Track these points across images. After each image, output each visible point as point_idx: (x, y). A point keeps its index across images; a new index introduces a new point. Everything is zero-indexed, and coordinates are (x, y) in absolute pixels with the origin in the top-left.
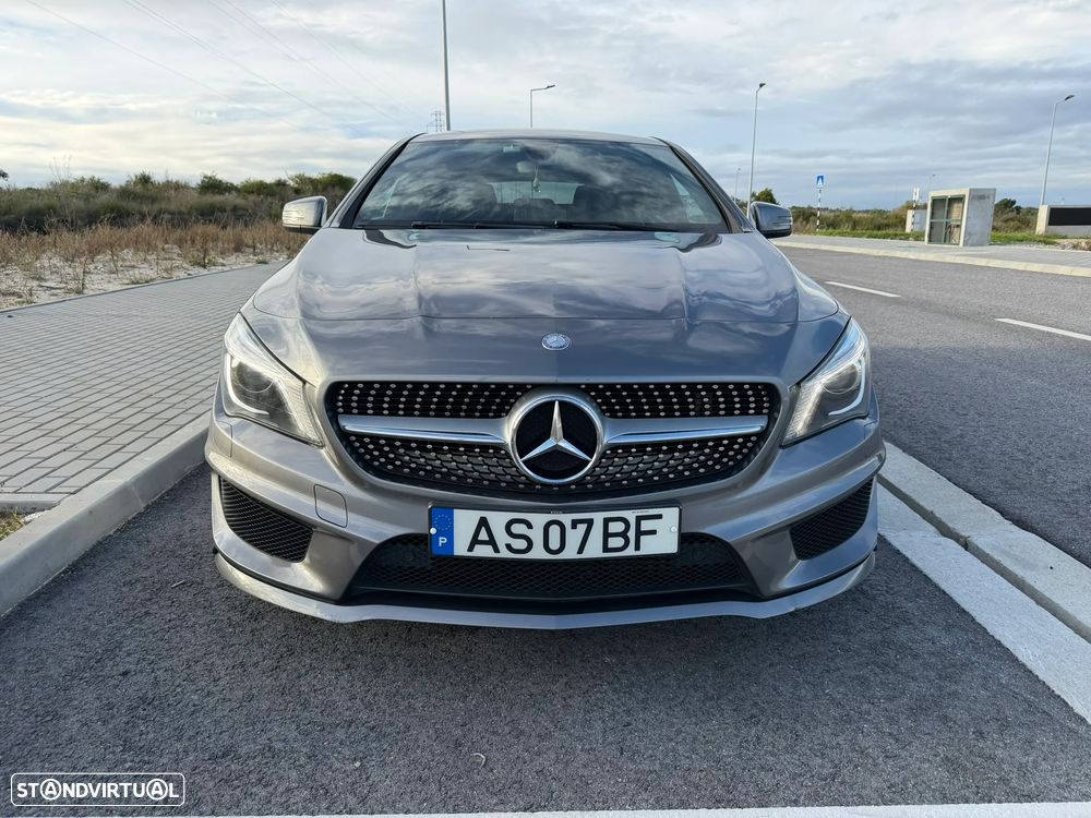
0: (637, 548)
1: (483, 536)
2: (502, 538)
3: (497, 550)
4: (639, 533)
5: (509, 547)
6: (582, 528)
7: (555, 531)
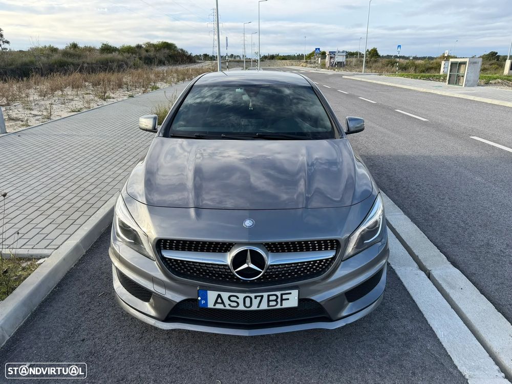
0: (281, 305)
1: (219, 301)
2: (227, 302)
3: (225, 306)
4: (282, 300)
5: (229, 305)
6: (259, 299)
7: (248, 300)
